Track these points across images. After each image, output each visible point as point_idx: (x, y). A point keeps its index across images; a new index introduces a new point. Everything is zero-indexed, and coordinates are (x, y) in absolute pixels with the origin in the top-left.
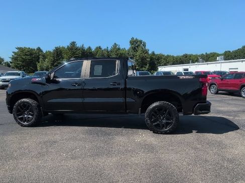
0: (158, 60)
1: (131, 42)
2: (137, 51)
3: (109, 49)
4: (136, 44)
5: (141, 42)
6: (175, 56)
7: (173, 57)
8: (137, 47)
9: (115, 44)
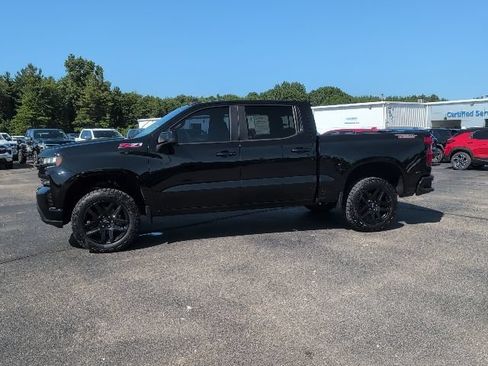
0: (129, 105)
1: (67, 65)
2: (85, 85)
3: (13, 77)
4: (81, 71)
5: (91, 65)
6: (162, 97)
7: (159, 100)
8: (85, 75)
9: (30, 66)
